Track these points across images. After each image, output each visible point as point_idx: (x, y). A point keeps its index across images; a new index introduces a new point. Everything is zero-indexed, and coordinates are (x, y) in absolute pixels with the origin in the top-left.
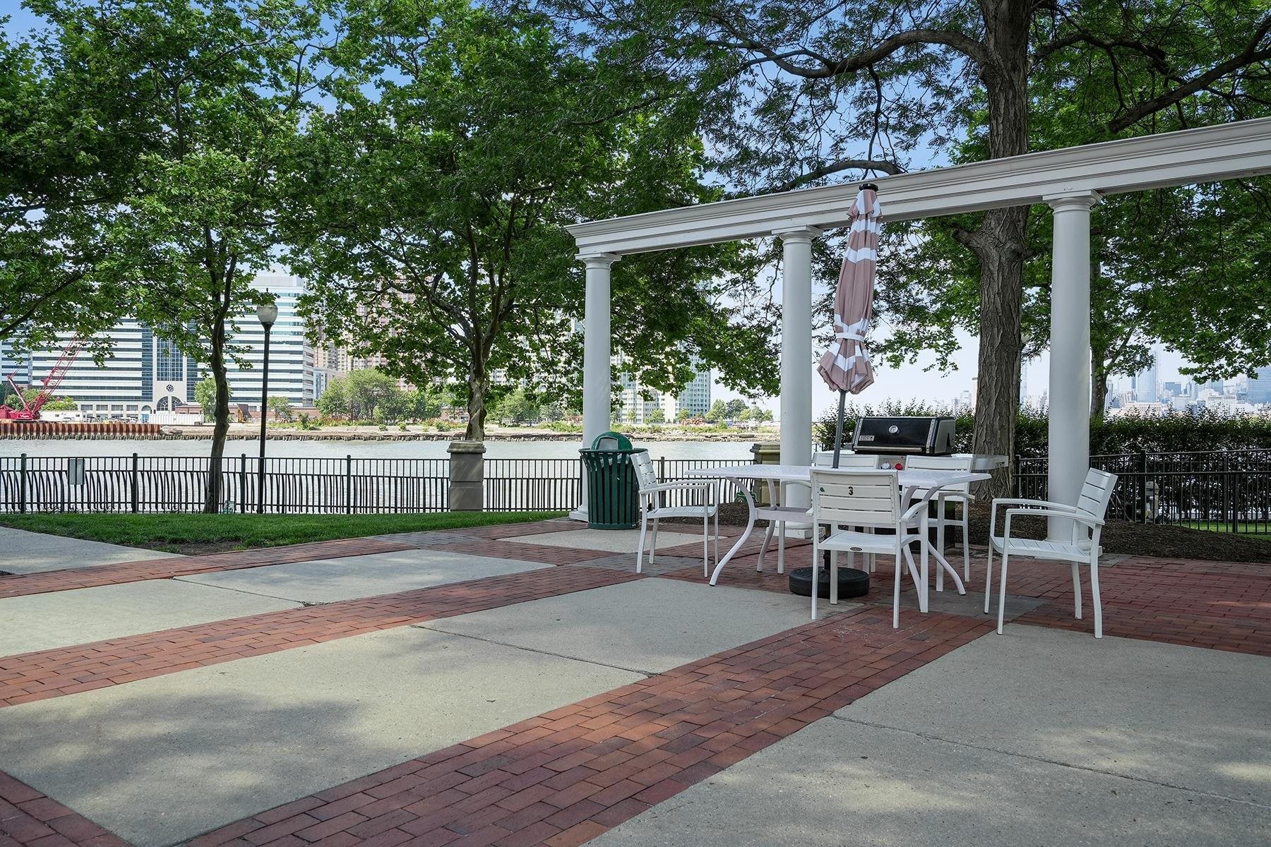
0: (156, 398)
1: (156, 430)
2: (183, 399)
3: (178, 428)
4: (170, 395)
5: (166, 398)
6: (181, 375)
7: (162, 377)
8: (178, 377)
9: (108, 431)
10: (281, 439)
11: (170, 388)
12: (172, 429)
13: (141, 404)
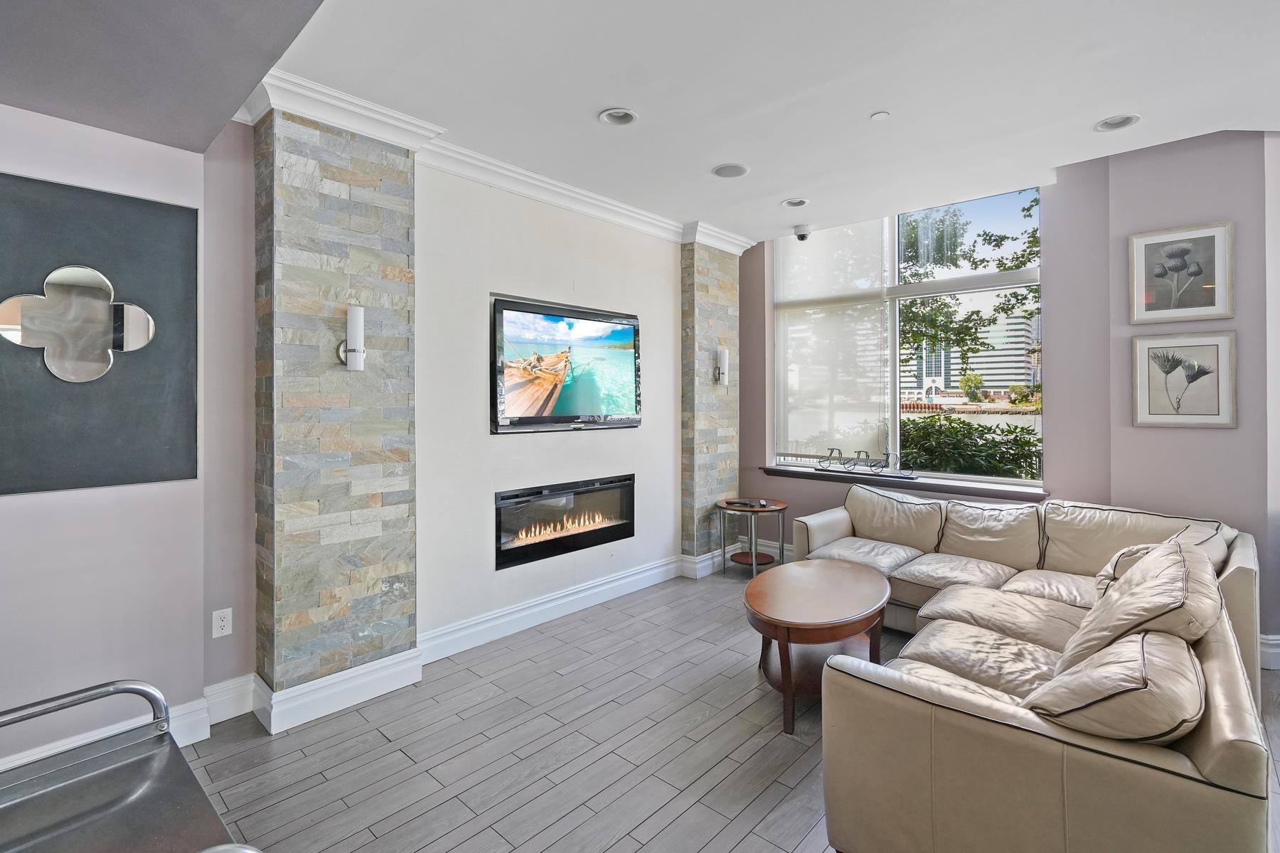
0: (926, 387)
1: (938, 407)
2: (943, 389)
3: (952, 406)
4: (934, 386)
5: (931, 387)
6: (941, 373)
7: (929, 374)
8: (938, 374)
9: (910, 408)
10: (1026, 414)
11: (934, 381)
12: (948, 406)
13: (916, 391)
